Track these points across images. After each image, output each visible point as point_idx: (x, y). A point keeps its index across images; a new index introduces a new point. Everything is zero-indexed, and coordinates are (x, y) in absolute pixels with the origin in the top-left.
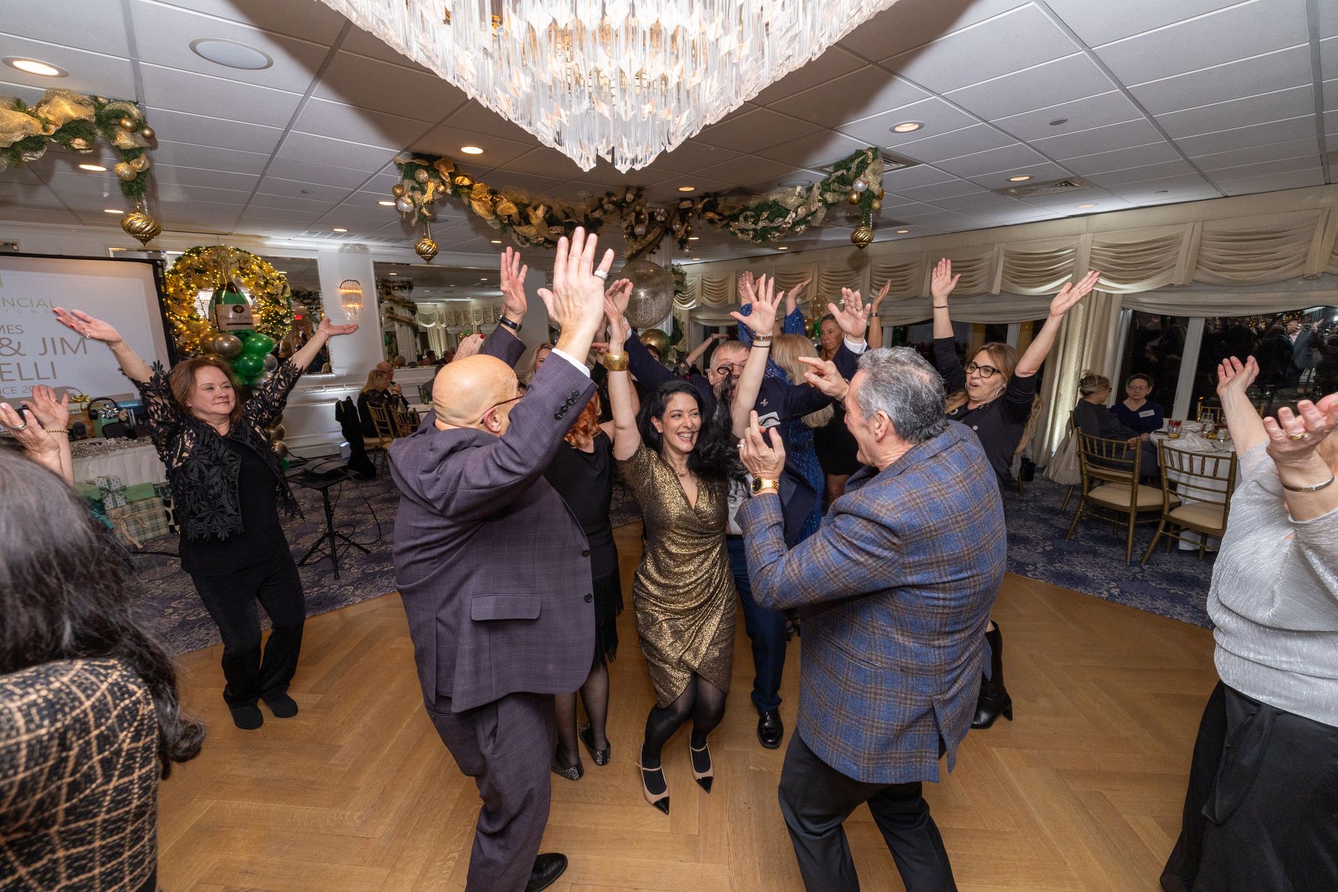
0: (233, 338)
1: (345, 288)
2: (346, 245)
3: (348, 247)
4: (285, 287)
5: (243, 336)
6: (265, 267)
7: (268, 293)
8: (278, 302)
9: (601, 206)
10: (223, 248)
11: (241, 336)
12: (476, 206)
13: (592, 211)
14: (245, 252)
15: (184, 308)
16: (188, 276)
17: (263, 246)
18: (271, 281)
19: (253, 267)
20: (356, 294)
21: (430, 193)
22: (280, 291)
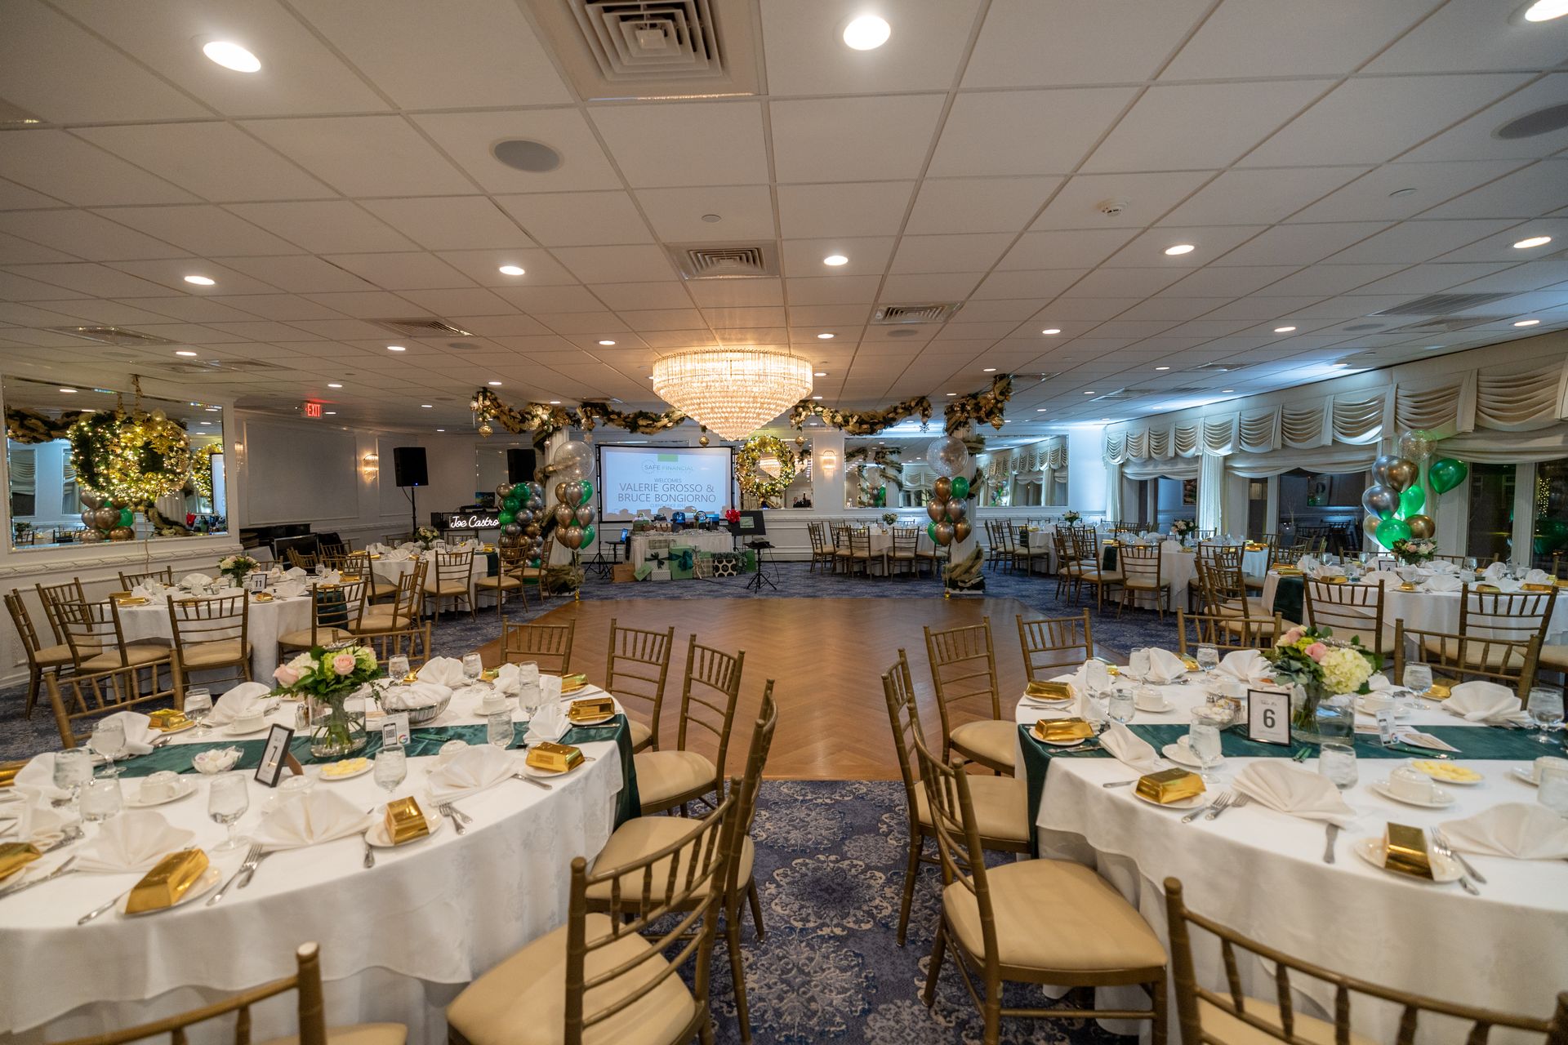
7: (783, 460)
21: (803, 417)
22: (788, 459)
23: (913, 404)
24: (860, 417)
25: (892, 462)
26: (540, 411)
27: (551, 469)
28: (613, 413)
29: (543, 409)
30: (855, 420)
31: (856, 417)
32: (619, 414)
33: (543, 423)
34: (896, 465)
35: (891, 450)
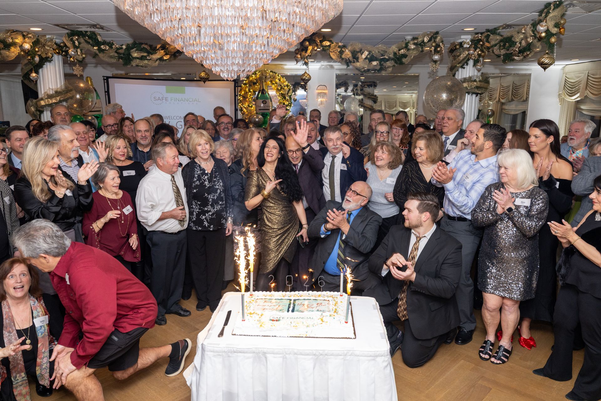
0: (260, 117)
1: (319, 90)
2: (322, 65)
3: (323, 67)
4: (290, 90)
5: (264, 115)
6: (282, 80)
7: (281, 93)
8: (285, 98)
9: (406, 47)
10: (265, 71)
12: (332, 55)
13: (399, 50)
14: (274, 72)
15: (246, 101)
16: (250, 86)
17: (284, 69)
18: (284, 87)
19: (276, 80)
20: (324, 93)
21: (309, 51)
22: (287, 92)
23: (426, 40)
24: (370, 52)
25: (369, 94)
26: (19, 40)
27: (43, 103)
28: (104, 43)
29: (24, 37)
30: (364, 56)
31: (366, 53)
32: (110, 45)
33: (27, 53)
34: (373, 97)
35: (369, 84)
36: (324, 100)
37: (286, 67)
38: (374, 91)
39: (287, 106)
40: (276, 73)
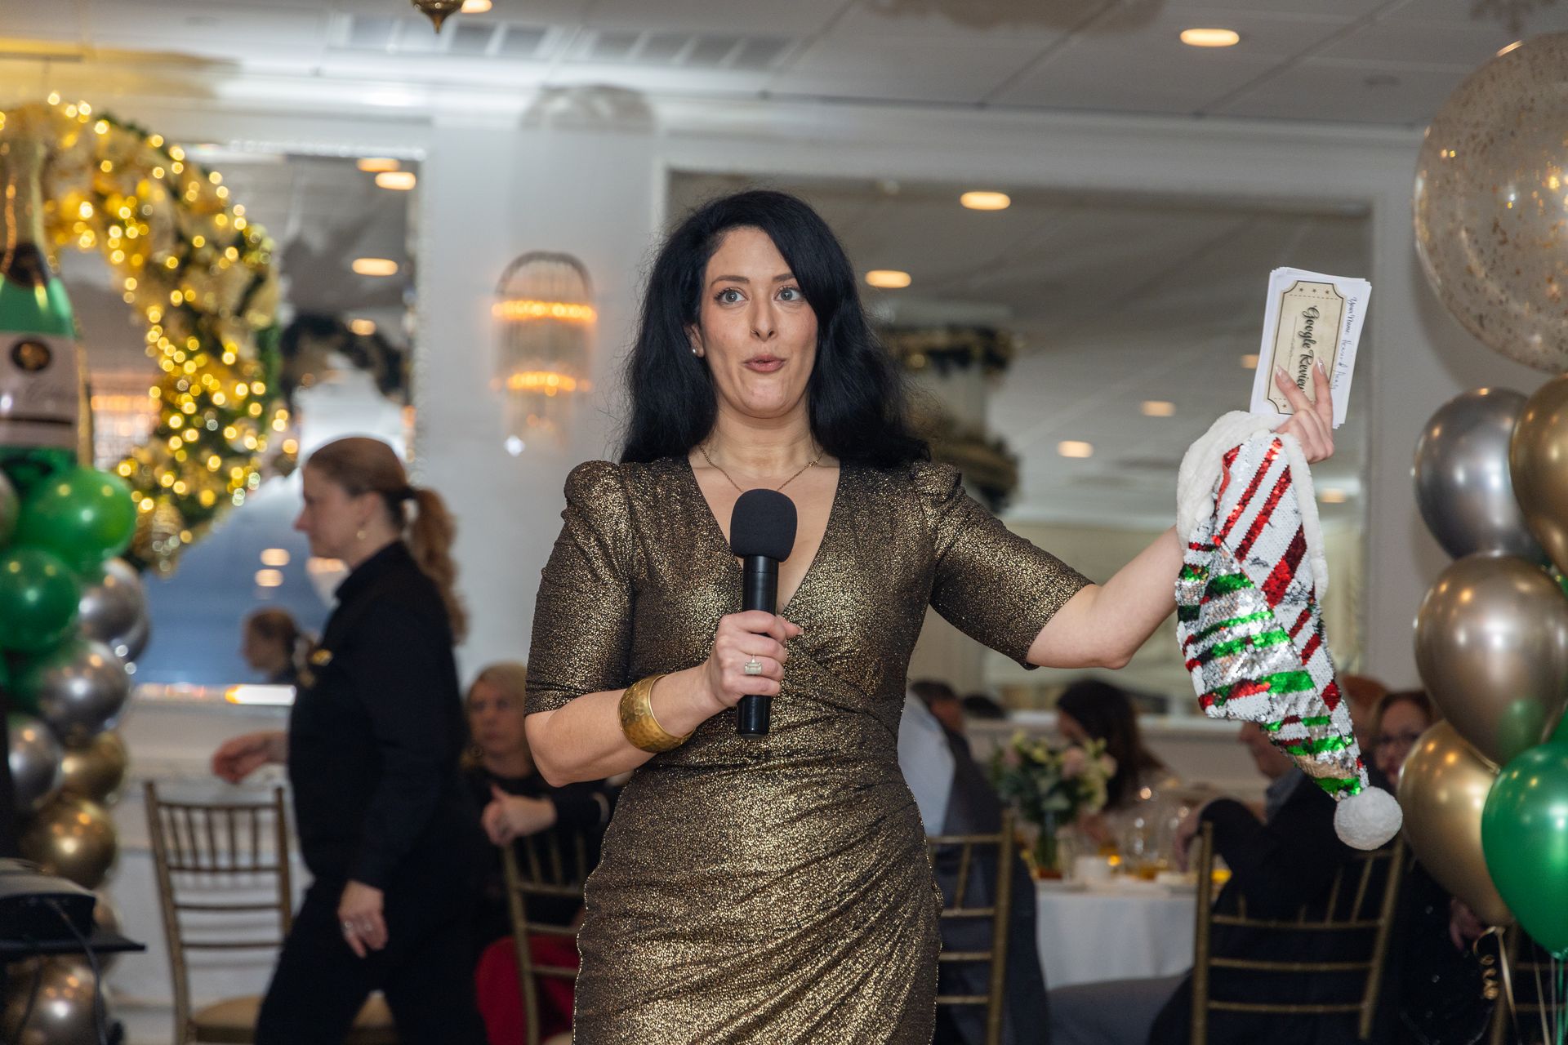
1: (518, 296)
2: (552, 92)
7: (186, 307)
8: (215, 349)
10: (48, 112)
11: (24, 473)
14: (130, 127)
18: (209, 252)
19: (144, 187)
20: (561, 326)
22: (232, 298)
34: (976, 454)
35: (941, 340)
36: (550, 380)
37: (233, 90)
38: (982, 408)
39: (226, 417)
40: (143, 135)
